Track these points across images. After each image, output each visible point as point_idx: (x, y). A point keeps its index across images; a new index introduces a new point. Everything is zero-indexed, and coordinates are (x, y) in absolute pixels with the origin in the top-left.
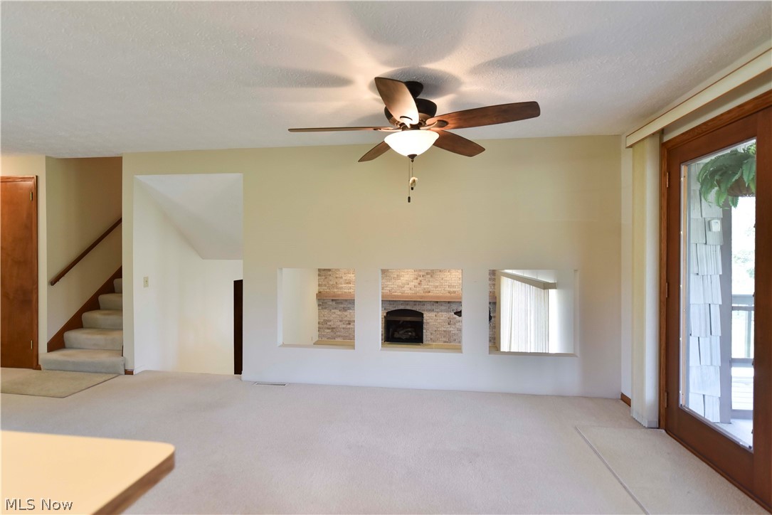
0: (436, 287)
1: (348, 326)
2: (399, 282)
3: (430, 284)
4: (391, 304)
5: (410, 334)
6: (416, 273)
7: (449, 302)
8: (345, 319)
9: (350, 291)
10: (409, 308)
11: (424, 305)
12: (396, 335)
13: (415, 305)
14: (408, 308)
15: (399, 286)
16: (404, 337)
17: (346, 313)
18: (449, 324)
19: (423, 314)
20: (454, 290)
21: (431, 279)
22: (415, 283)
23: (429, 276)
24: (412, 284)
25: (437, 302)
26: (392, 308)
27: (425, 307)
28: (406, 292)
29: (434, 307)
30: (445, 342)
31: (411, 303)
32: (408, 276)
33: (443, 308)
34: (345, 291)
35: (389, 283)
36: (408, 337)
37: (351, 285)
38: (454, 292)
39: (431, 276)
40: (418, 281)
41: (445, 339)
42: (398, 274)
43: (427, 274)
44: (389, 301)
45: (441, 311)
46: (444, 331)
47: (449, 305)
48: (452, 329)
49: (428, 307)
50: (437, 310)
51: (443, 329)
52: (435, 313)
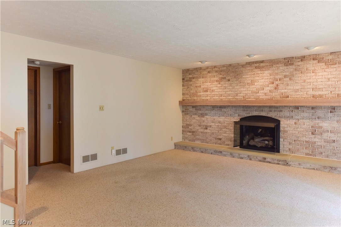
0: (296, 91)
1: (206, 131)
2: (253, 88)
3: (289, 87)
4: (244, 111)
5: (267, 142)
6: (272, 77)
7: (313, 108)
8: (203, 124)
9: (207, 98)
10: (265, 115)
11: (281, 111)
12: (252, 143)
13: (271, 111)
14: (263, 114)
15: (253, 92)
16: (259, 145)
17: (203, 119)
18: (312, 134)
19: (279, 121)
20: (320, 93)
21: (289, 82)
22: (271, 87)
23: (287, 79)
24: (267, 89)
25: (297, 108)
26: (245, 114)
27: (282, 114)
28: (261, 97)
29: (292, 114)
30: (307, 154)
31: (266, 109)
32: (262, 81)
33: (305, 115)
34: (203, 98)
35: (242, 89)
36: (264, 145)
37: (208, 93)
38: (321, 96)
39: (290, 79)
40: (274, 85)
41: (307, 151)
42: (252, 79)
43: (285, 76)
44: (244, 107)
45: (303, 118)
46: (307, 142)
47: (313, 111)
48: (317, 140)
49: (286, 113)
50: (297, 117)
51: (304, 139)
52: (294, 121)
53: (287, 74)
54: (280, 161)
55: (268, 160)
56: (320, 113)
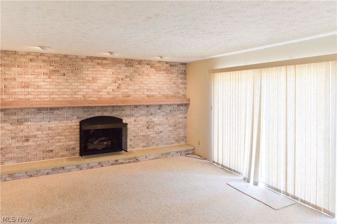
0: (135, 91)
1: (26, 144)
2: (95, 86)
3: (130, 87)
4: (85, 112)
5: (105, 143)
6: (115, 76)
7: (147, 106)
8: (21, 134)
9: (27, 97)
10: (108, 115)
11: (123, 110)
12: (90, 147)
13: (114, 111)
14: (106, 114)
15: (94, 90)
16: (100, 147)
17: (22, 127)
18: (148, 128)
19: (122, 120)
20: (152, 93)
21: (130, 83)
22: (114, 86)
23: (128, 79)
24: (110, 88)
25: (136, 106)
26: (86, 116)
27: (124, 113)
28: (104, 96)
29: (133, 112)
30: (144, 147)
31: (109, 109)
32: (106, 79)
33: (142, 112)
34: (21, 97)
35: (82, 87)
36: (104, 147)
37: (30, 90)
38: (153, 96)
39: (131, 80)
40: (117, 84)
41: (144, 144)
42: (94, 76)
43: (126, 77)
44: (83, 107)
45: (141, 116)
46: (143, 136)
47: (147, 109)
48: (151, 133)
49: (128, 112)
50: (136, 115)
51: (142, 134)
52: (134, 118)
53: (128, 74)
54: (130, 159)
55: (120, 161)
56: (152, 110)
